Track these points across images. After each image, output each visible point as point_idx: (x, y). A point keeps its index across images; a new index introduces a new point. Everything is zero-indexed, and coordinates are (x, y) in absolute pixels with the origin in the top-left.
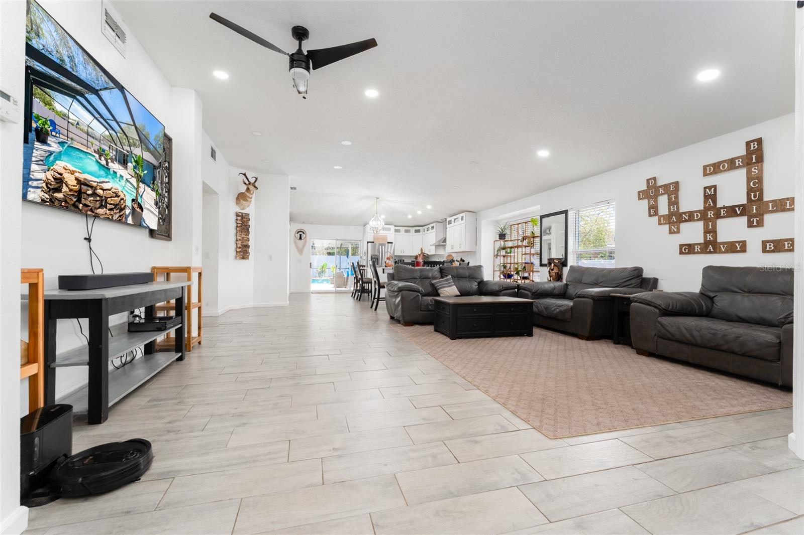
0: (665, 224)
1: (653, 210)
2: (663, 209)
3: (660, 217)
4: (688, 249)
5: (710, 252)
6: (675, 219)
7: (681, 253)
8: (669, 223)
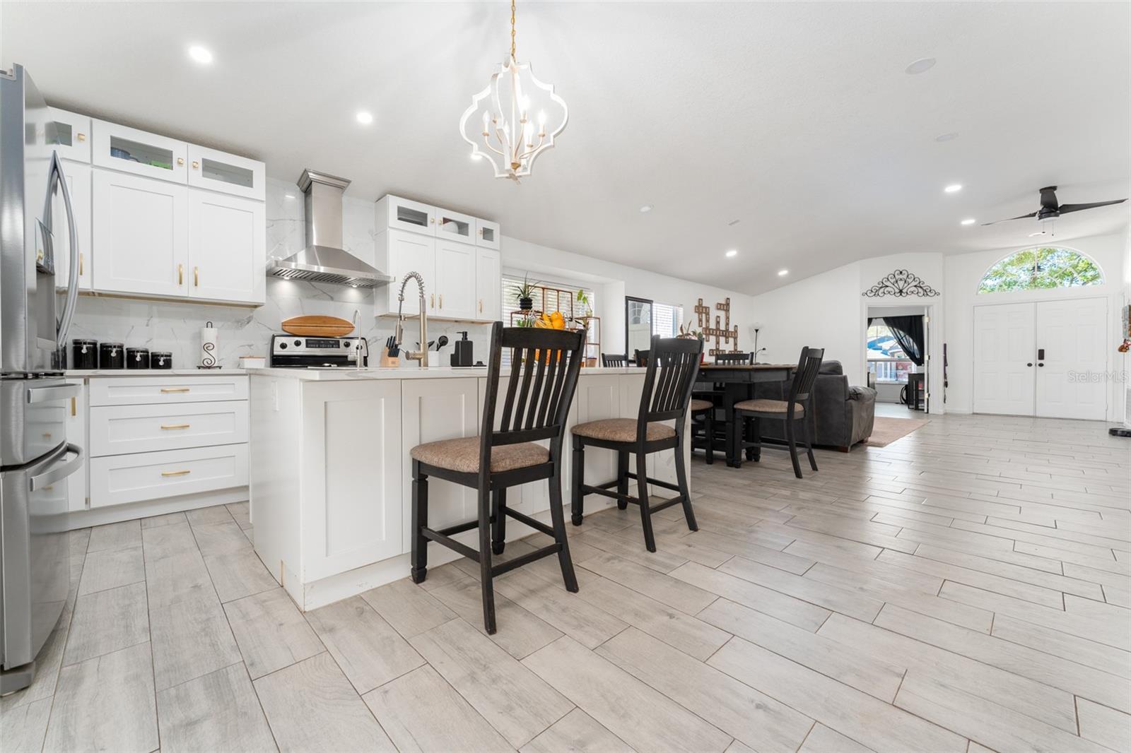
2: (704, 324)
3: (703, 328)
6: (707, 332)
8: (706, 334)
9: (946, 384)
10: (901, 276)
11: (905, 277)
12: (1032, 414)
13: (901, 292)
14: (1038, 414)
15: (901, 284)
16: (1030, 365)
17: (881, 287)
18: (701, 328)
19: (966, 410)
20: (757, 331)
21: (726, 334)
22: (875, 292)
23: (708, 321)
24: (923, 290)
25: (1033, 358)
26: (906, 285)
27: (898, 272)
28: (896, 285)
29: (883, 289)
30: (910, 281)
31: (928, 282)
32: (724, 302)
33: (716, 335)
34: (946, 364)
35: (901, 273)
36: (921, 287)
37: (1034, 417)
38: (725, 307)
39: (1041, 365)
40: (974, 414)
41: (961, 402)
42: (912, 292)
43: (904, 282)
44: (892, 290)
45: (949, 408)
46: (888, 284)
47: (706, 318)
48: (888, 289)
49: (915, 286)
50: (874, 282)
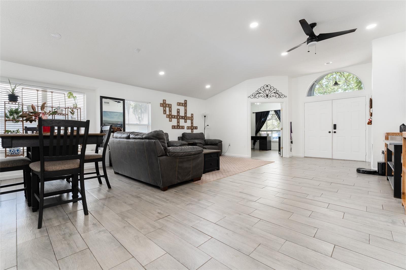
0: (168, 118)
1: (165, 111)
2: (168, 113)
3: (167, 115)
4: (174, 127)
5: (178, 129)
6: (170, 117)
7: (172, 128)
8: (169, 118)
9: (292, 142)
10: (267, 88)
11: (269, 88)
12: (331, 158)
13: (267, 96)
14: (334, 158)
15: (267, 92)
16: (330, 132)
17: (257, 94)
18: (165, 115)
19: (302, 155)
20: (205, 116)
21: (185, 118)
22: (254, 96)
23: (170, 111)
24: (278, 94)
25: (331, 129)
26: (270, 92)
27: (266, 86)
28: (265, 92)
29: (258, 94)
30: (272, 90)
31: (281, 91)
32: (183, 102)
33: (177, 118)
34: (291, 132)
35: (267, 86)
36: (277, 93)
37: (332, 159)
38: (185, 104)
39: (335, 132)
40: (305, 157)
41: (299, 152)
42: (273, 96)
43: (268, 91)
44: (263, 95)
45: (294, 154)
46: (261, 92)
47: (169, 110)
48: (260, 94)
49: (274, 93)
50: (254, 91)
